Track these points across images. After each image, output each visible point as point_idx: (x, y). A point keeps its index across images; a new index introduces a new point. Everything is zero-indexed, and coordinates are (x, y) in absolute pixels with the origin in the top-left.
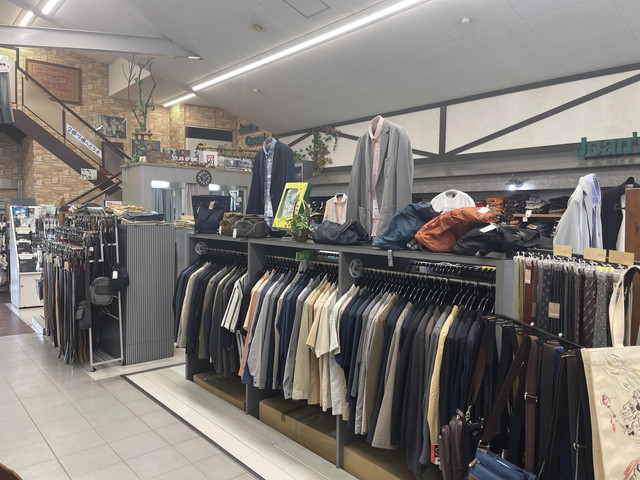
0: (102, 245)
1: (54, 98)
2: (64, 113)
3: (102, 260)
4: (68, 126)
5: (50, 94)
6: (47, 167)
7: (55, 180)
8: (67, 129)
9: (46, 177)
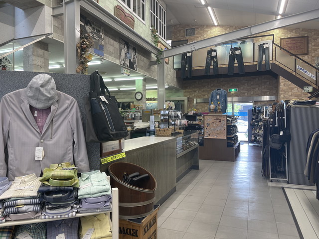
0: (277, 118)
1: (292, 54)
2: (295, 60)
3: (277, 126)
4: (297, 66)
5: (290, 53)
6: (286, 88)
7: (290, 94)
8: (297, 67)
9: (285, 93)
